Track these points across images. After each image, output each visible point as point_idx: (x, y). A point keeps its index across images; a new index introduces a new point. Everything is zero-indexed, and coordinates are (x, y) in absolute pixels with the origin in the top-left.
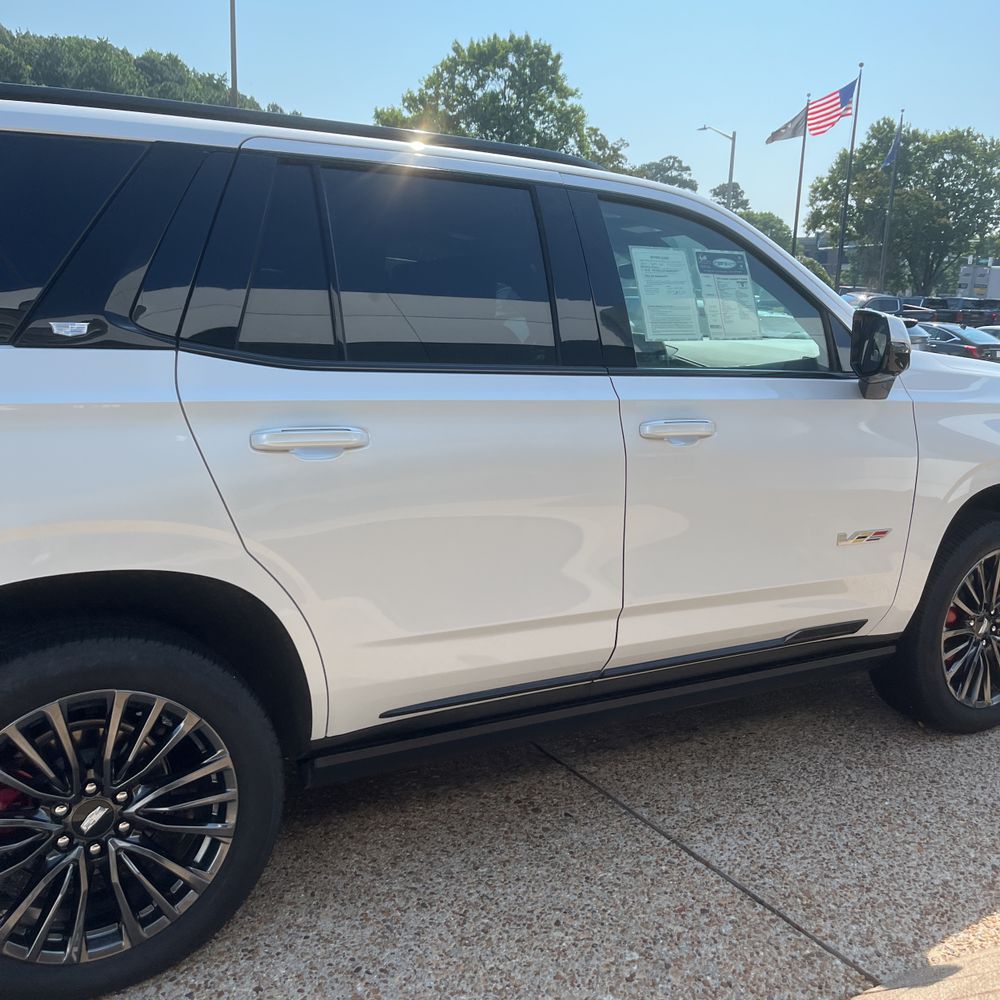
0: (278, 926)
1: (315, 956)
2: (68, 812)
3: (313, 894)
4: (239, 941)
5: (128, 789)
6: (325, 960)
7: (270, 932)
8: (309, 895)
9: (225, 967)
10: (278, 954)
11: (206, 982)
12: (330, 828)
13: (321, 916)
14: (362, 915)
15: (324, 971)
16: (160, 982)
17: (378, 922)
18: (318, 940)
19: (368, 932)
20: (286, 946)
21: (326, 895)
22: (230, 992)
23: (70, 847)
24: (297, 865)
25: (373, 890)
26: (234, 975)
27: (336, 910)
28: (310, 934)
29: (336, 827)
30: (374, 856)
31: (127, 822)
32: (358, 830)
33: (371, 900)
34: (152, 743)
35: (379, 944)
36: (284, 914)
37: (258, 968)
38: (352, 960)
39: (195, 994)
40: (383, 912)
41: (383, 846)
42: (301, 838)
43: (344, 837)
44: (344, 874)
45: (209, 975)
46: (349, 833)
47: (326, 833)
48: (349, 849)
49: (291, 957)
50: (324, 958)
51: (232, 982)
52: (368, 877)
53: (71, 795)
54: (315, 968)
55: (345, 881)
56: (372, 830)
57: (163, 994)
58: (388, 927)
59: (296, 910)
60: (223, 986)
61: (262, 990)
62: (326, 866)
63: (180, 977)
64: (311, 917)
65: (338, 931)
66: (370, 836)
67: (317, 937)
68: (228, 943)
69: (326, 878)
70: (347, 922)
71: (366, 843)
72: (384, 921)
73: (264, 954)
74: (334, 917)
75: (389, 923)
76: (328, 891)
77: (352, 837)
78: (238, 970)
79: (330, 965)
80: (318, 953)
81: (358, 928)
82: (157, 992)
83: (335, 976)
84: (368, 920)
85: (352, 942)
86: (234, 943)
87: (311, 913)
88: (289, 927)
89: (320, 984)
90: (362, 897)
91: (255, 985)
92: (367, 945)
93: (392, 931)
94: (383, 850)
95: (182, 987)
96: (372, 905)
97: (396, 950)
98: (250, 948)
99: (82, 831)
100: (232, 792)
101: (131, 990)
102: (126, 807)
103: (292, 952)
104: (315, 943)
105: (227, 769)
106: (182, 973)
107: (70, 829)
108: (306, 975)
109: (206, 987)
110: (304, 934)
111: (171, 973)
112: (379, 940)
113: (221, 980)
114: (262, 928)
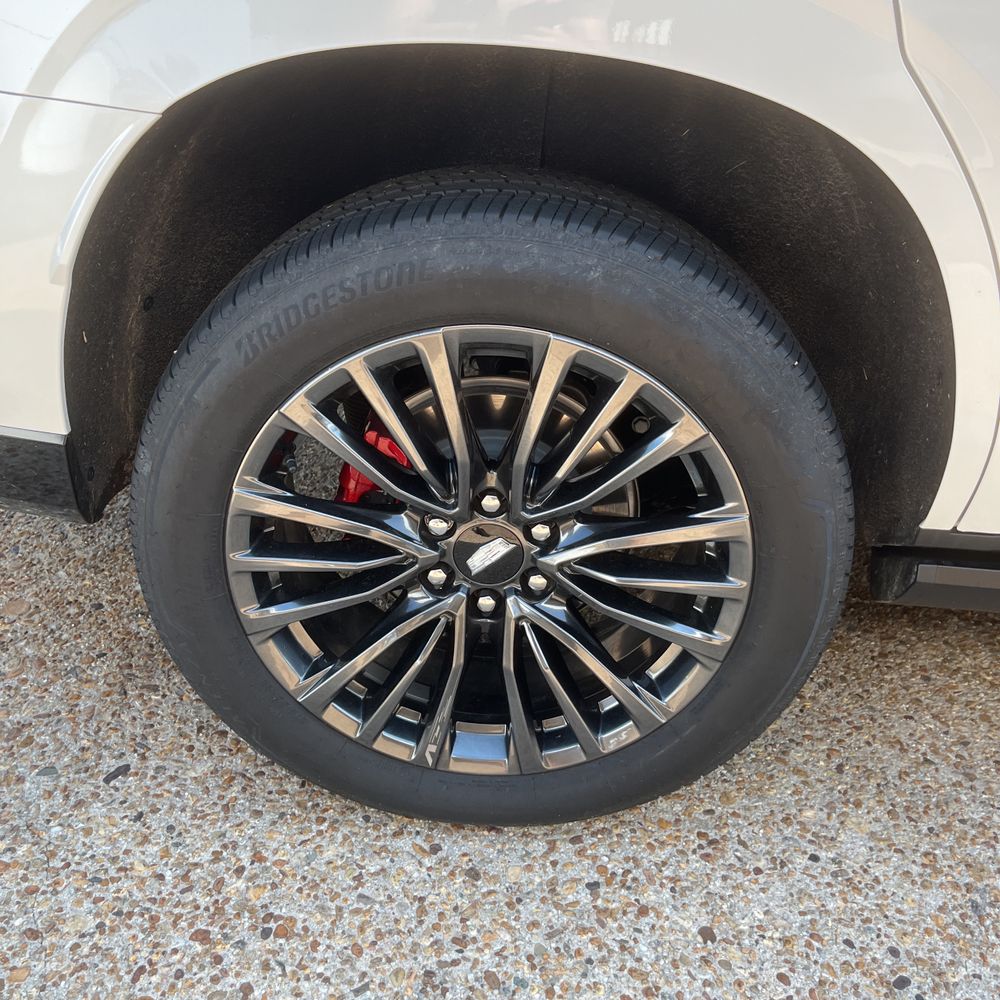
0: (767, 812)
1: (824, 910)
2: (450, 533)
3: (840, 769)
4: (698, 812)
5: (554, 523)
6: (841, 928)
7: (753, 818)
8: (833, 766)
9: (662, 854)
10: (758, 871)
11: (627, 872)
12: (891, 647)
13: (848, 822)
14: (926, 854)
15: (835, 954)
16: (556, 837)
17: (956, 886)
18: (835, 875)
19: (934, 899)
20: (774, 860)
21: (863, 782)
22: (658, 915)
23: (447, 588)
24: (823, 698)
25: (954, 807)
26: (674, 880)
27: (877, 820)
28: (822, 854)
29: (902, 648)
30: (965, 731)
31: (545, 576)
32: (940, 667)
33: (947, 828)
34: (615, 446)
35: (953, 939)
36: (783, 791)
37: (716, 885)
38: (894, 952)
39: (602, 890)
40: (968, 866)
41: (985, 718)
42: (838, 648)
43: (912, 675)
44: (902, 750)
45: (635, 860)
46: (923, 669)
47: (883, 655)
48: (918, 700)
49: (779, 889)
50: (840, 921)
51: (667, 894)
52: (947, 775)
53: (454, 506)
54: (820, 939)
55: (904, 764)
56: (965, 678)
57: (554, 864)
58: (975, 906)
59: (806, 790)
60: (650, 897)
61: (713, 940)
62: (872, 719)
63: (588, 841)
64: (829, 815)
65: (877, 871)
66: (962, 687)
67: (834, 868)
68: (678, 808)
69: (868, 743)
70: (896, 858)
71: (951, 701)
72: (969, 888)
73: (733, 860)
74: (872, 835)
75: (977, 897)
76: (868, 774)
77: (927, 679)
78: (682, 874)
79: (848, 943)
80: (831, 906)
81: (913, 883)
82: (545, 855)
83: (855, 977)
84: (938, 872)
85: (899, 911)
86: (688, 811)
87: (831, 806)
88: (786, 820)
89: (822, 983)
90: (932, 813)
91: (704, 923)
92: (927, 931)
93: (981, 919)
94: (983, 727)
95: (586, 862)
96: (948, 839)
97: (986, 971)
98: (712, 835)
99: (466, 570)
100: (736, 584)
101: (510, 831)
102: (544, 552)
103: (783, 878)
104: (828, 879)
105: (739, 541)
106: (594, 834)
107: (449, 559)
108: (799, 946)
109: (623, 885)
110: (811, 849)
111: (577, 827)
112: (953, 930)
113: (651, 879)
114: (741, 801)
